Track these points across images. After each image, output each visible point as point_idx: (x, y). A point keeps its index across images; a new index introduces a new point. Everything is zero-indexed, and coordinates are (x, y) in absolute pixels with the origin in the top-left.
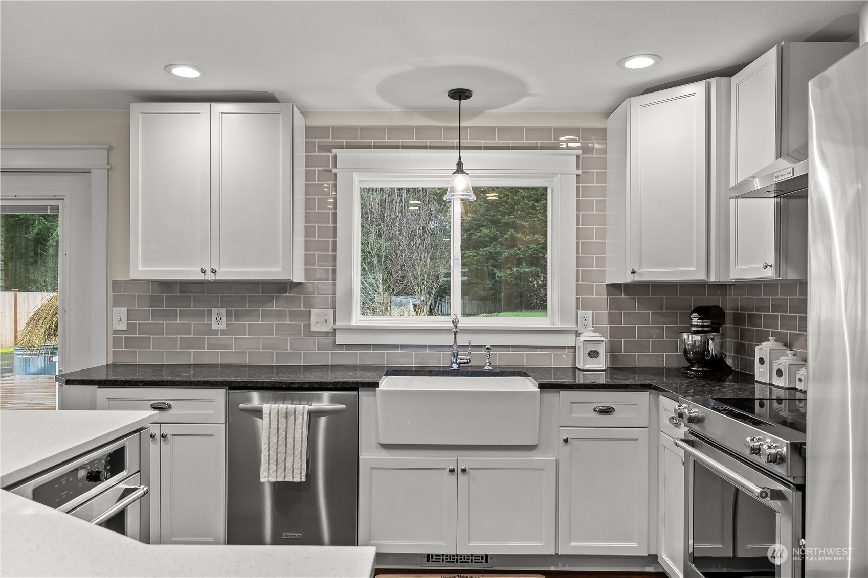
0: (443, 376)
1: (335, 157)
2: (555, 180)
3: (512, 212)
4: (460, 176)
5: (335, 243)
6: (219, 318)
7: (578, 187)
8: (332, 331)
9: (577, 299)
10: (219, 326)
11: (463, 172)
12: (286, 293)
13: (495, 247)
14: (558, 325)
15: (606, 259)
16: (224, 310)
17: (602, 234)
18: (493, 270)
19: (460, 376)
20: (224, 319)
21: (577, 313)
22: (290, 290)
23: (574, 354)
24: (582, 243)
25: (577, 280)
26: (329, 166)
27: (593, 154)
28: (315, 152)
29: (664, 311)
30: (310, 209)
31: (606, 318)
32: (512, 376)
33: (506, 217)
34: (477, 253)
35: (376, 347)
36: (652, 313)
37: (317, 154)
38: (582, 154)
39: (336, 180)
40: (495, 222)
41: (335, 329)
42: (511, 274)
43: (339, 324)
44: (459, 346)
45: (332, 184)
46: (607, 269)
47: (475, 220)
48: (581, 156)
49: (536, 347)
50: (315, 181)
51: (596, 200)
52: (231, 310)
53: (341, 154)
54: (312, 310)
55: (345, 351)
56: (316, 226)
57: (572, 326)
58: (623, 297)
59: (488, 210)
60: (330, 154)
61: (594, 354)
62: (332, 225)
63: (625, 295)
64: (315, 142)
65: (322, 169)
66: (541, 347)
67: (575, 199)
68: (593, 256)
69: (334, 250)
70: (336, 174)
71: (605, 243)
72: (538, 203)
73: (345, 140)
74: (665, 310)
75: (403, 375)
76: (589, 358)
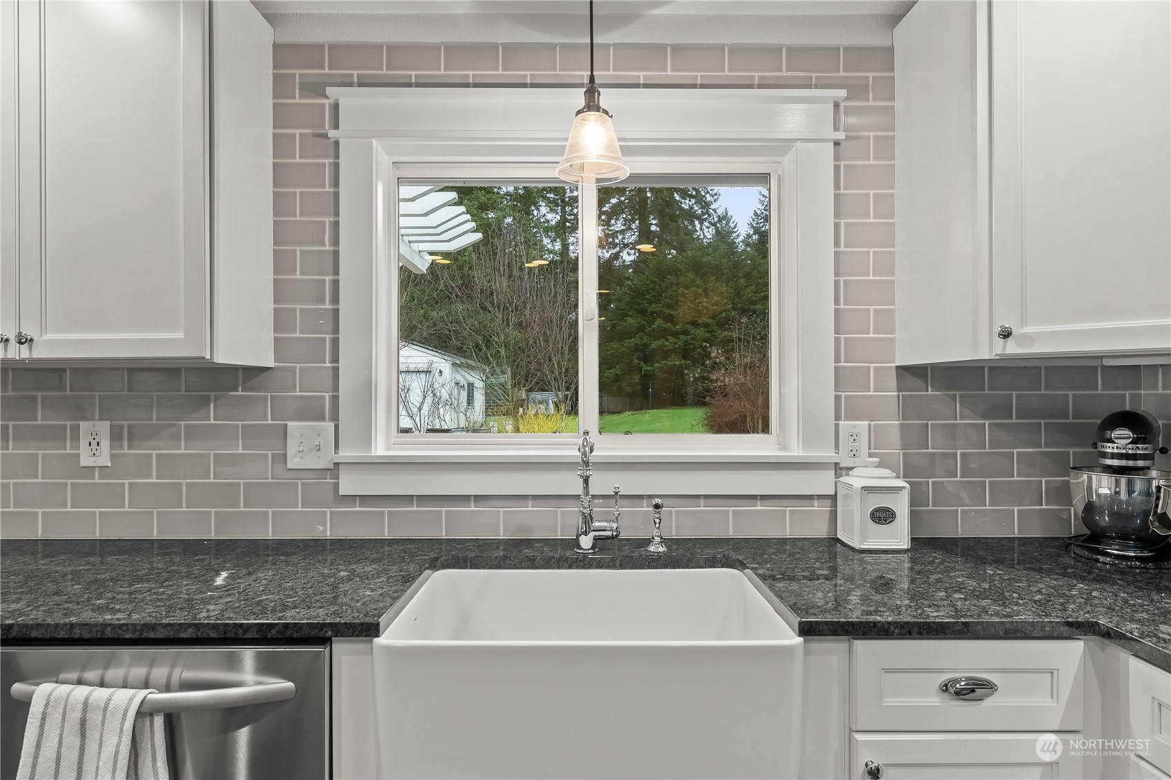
0: (559, 568)
1: (336, 107)
2: (786, 159)
3: (659, 300)
4: (592, 115)
5: (336, 284)
6: (94, 443)
7: (837, 168)
8: (331, 466)
9: (837, 398)
10: (93, 458)
11: (598, 109)
12: (236, 389)
13: (642, 339)
14: (796, 452)
15: (896, 314)
16: (104, 427)
17: (887, 265)
18: (639, 364)
19: (597, 568)
20: (106, 444)
21: (837, 426)
22: (244, 382)
23: (831, 511)
24: (845, 282)
25: (837, 360)
26: (323, 126)
27: (868, 100)
28: (294, 97)
29: (1014, 421)
30: (285, 215)
31: (895, 438)
32: (710, 567)
33: (654, 305)
34: (623, 346)
35: (424, 499)
36: (990, 424)
37: (297, 100)
38: (846, 99)
39: (337, 156)
40: (642, 312)
41: (338, 464)
42: (659, 368)
43: (346, 454)
44: (594, 497)
45: (330, 163)
46: (897, 336)
47: (620, 309)
48: (842, 104)
49: (754, 497)
50: (294, 157)
51: (874, 194)
52: (121, 427)
53: (348, 98)
54: (290, 424)
55: (358, 509)
56: (298, 249)
57: (826, 453)
58: (930, 393)
59: (634, 299)
60: (326, 102)
61: (883, 516)
62: (331, 248)
63: (934, 389)
64: (294, 75)
65: (309, 131)
66: (763, 497)
67: (832, 192)
68: (869, 310)
69: (335, 299)
70: (337, 143)
71: (893, 282)
72: (687, 290)
73: (355, 73)
74: (1017, 418)
75: (471, 568)
76: (872, 525)
